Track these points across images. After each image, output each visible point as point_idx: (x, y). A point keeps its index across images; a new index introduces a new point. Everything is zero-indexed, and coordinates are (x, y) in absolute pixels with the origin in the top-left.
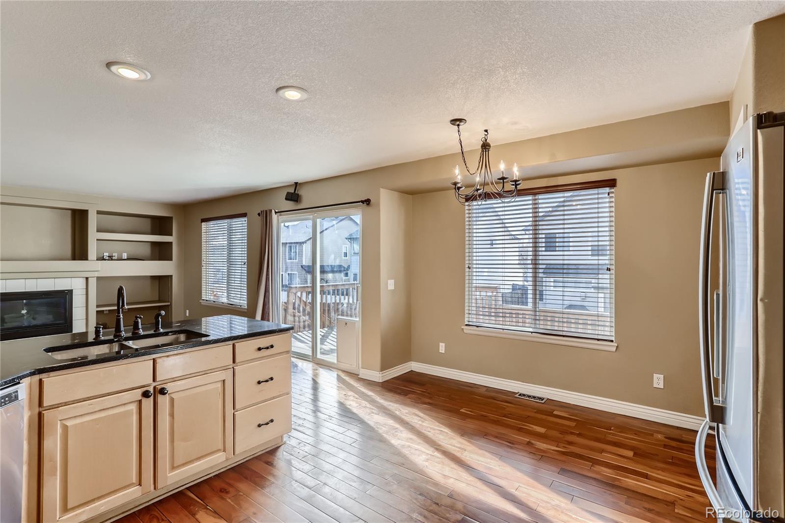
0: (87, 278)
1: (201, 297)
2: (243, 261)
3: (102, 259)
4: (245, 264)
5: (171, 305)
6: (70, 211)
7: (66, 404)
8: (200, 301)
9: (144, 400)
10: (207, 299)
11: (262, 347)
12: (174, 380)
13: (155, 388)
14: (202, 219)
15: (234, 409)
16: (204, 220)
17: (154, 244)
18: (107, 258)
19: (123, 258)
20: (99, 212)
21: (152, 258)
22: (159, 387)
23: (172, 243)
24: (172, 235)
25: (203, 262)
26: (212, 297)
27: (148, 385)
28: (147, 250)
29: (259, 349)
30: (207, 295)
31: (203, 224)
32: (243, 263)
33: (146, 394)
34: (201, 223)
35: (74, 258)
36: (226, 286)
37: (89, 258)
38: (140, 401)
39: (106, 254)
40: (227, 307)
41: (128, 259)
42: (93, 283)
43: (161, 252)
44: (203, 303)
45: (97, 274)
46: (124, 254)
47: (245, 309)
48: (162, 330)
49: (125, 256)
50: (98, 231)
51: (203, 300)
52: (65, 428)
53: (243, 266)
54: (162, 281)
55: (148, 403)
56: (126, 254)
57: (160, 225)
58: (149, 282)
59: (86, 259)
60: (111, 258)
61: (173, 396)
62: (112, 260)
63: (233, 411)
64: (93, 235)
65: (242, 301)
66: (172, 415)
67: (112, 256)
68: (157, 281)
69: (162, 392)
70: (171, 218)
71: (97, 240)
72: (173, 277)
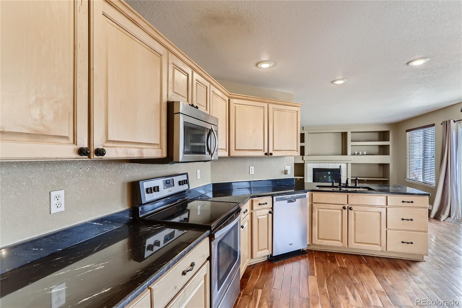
0: (347, 164)
1: (406, 177)
2: (432, 155)
3: (354, 154)
4: (433, 157)
5: (389, 180)
6: (341, 133)
7: (319, 203)
8: (406, 179)
9: (343, 210)
10: (411, 178)
11: (405, 201)
12: (356, 205)
13: (348, 206)
14: (406, 130)
15: (386, 228)
16: (407, 131)
17: (380, 146)
18: (357, 154)
19: (364, 154)
20: (352, 132)
21: (379, 154)
22: (350, 207)
23: (389, 145)
24: (389, 141)
25: (407, 156)
26: (414, 178)
27: (346, 205)
28: (376, 150)
29: (403, 202)
30: (410, 177)
31: (407, 133)
32: (432, 157)
33: (344, 208)
34: (406, 132)
35: (342, 155)
36: (422, 171)
37: (348, 154)
38: (342, 210)
39: (356, 152)
40: (423, 185)
41: (367, 155)
42: (349, 165)
43: (384, 150)
44: (407, 180)
45: (351, 162)
46: (364, 152)
47: (434, 187)
48: (358, 186)
49: (365, 153)
50: (351, 141)
51: (408, 179)
52: (318, 211)
53: (432, 159)
54: (384, 167)
55: (345, 212)
56: (365, 152)
57: (383, 135)
58: (377, 167)
59: (347, 155)
60: (358, 154)
61: (356, 212)
62: (358, 155)
63: (386, 229)
64: (350, 143)
65: (431, 181)
66: (355, 220)
67: (359, 153)
68: (382, 167)
69: (350, 209)
70: (389, 131)
71: (351, 145)
72: (390, 164)
